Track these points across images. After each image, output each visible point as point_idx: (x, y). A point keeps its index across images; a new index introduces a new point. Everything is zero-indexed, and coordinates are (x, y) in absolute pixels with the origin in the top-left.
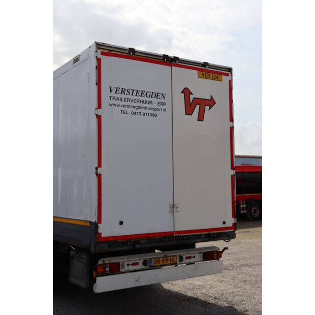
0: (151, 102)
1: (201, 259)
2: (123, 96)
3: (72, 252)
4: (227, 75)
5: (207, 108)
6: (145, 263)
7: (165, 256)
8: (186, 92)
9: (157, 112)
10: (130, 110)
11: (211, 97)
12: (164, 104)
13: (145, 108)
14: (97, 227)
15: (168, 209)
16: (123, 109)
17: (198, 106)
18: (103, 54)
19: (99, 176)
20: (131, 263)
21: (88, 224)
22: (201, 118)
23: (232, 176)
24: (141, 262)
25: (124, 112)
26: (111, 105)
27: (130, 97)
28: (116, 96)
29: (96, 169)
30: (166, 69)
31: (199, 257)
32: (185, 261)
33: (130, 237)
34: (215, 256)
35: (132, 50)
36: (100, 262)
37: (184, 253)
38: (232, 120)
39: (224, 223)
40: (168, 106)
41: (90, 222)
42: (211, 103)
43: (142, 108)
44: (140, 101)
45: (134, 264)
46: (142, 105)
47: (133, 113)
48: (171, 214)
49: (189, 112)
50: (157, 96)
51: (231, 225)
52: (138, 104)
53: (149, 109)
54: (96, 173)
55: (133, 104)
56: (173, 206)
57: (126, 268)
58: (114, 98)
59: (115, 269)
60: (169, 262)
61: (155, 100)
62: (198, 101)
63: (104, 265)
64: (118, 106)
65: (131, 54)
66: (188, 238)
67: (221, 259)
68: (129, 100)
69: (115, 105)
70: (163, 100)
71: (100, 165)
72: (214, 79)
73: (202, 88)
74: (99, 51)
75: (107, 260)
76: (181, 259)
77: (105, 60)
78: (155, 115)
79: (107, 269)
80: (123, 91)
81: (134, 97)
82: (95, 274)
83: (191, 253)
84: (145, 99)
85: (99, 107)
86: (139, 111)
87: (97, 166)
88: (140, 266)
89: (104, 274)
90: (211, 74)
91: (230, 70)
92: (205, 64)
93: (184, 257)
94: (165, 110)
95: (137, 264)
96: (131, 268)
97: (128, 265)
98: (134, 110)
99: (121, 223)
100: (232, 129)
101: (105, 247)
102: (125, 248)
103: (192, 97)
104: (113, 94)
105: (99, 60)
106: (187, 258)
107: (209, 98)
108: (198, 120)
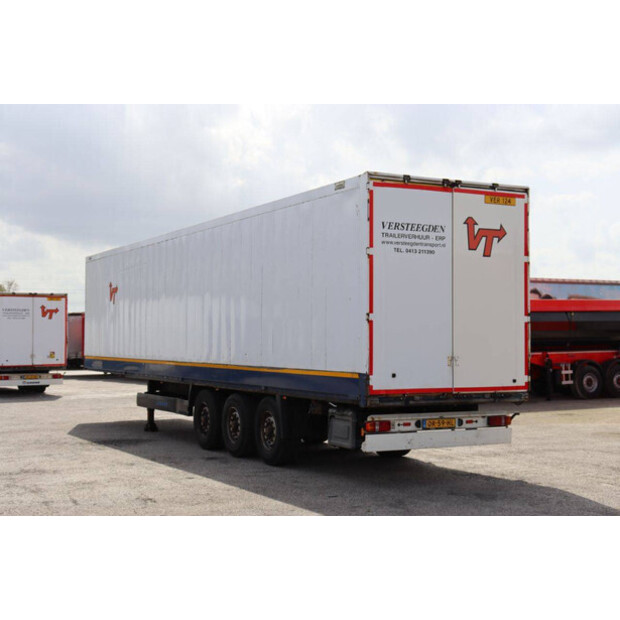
0: (427, 237)
1: (485, 424)
2: (396, 232)
3: (330, 411)
4: (523, 197)
5: (496, 240)
6: (418, 424)
7: (441, 418)
8: (470, 222)
9: (434, 248)
10: (403, 248)
11: (501, 226)
12: (443, 238)
13: (421, 244)
14: (368, 379)
15: (446, 362)
16: (397, 246)
17: (484, 239)
18: (375, 184)
19: (370, 323)
20: (401, 423)
21: (357, 376)
22: (487, 253)
23: (526, 324)
24: (413, 423)
25: (398, 250)
26: (383, 242)
27: (405, 232)
28: (389, 232)
29: (368, 315)
30: (445, 195)
31: (482, 422)
32: (465, 425)
33: (403, 392)
34: (503, 421)
35: (407, 178)
36: (369, 419)
37: (464, 416)
38: (527, 253)
40: (447, 241)
41: (360, 374)
42: (500, 233)
43: (417, 244)
44: (415, 237)
45: (405, 425)
46: (417, 241)
47: (408, 251)
48: (450, 368)
49: (472, 247)
50: (435, 229)
51: (524, 384)
52: (413, 240)
53: (426, 245)
54: (368, 320)
55: (408, 240)
56: (452, 359)
57: (397, 428)
58: (387, 235)
59: (385, 428)
60: (445, 425)
61: (432, 235)
62: (485, 232)
63: (373, 423)
64: (391, 243)
65: (407, 182)
66: (470, 396)
67: (509, 426)
68: (403, 236)
69: (388, 243)
70: (441, 234)
71: (371, 311)
72: (506, 204)
73: (489, 216)
74: (372, 182)
75: (377, 418)
76: (461, 423)
77: (378, 191)
78: (432, 252)
79: (377, 428)
80: (397, 226)
81: (409, 232)
82: (363, 432)
83: (473, 415)
84: (421, 233)
85: (371, 245)
86: (414, 247)
87: (368, 311)
88: (413, 427)
89: (373, 432)
90: (501, 198)
91: (526, 190)
92: (494, 186)
93: (464, 420)
94: (444, 245)
95: (409, 424)
96: (402, 428)
97: (399, 425)
98: (409, 247)
99: (394, 376)
100: (527, 265)
101: (376, 401)
102: (398, 404)
103: (476, 228)
104: (386, 230)
105: (371, 193)
106: (468, 422)
107: (499, 228)
108: (484, 256)
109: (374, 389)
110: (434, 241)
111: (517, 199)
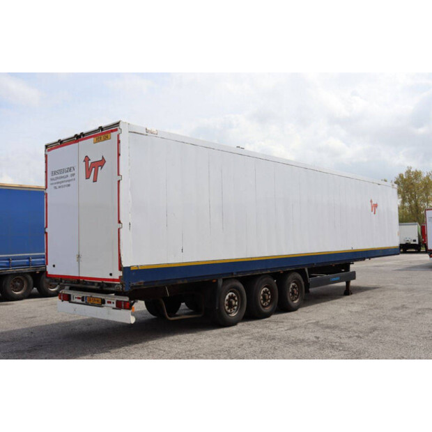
0: (67, 176)
4: (116, 130)
5: (100, 168)
6: (83, 299)
7: (91, 297)
8: (86, 160)
9: (70, 183)
10: (57, 185)
11: (103, 157)
12: (74, 175)
14: (46, 267)
16: (55, 185)
17: (93, 169)
18: (48, 151)
19: (46, 234)
22: (95, 179)
25: (55, 188)
27: (58, 176)
29: (45, 229)
32: (106, 304)
33: (58, 277)
36: (61, 292)
39: (111, 275)
40: (76, 176)
42: (102, 163)
43: (63, 182)
44: (62, 177)
45: (78, 298)
46: (63, 180)
47: (60, 187)
48: (78, 263)
49: (88, 176)
50: (70, 170)
52: (61, 180)
53: (66, 181)
54: (45, 232)
55: (59, 180)
56: (79, 256)
57: (75, 300)
58: (51, 180)
60: (96, 302)
61: (69, 174)
62: (93, 165)
64: (53, 184)
68: (57, 178)
70: (73, 172)
71: (47, 227)
72: (105, 139)
75: (64, 292)
76: (104, 302)
78: (69, 185)
79: (62, 298)
80: (55, 173)
81: (60, 175)
83: (107, 298)
84: (64, 174)
85: (46, 187)
86: (62, 184)
90: (102, 136)
92: (100, 129)
93: (106, 301)
95: (80, 298)
96: (77, 300)
97: (76, 298)
98: (59, 185)
99: (54, 266)
103: (90, 162)
105: (47, 156)
106: (108, 302)
107: (101, 159)
108: (94, 182)
109: (49, 273)
110: (70, 178)
111: (112, 134)
